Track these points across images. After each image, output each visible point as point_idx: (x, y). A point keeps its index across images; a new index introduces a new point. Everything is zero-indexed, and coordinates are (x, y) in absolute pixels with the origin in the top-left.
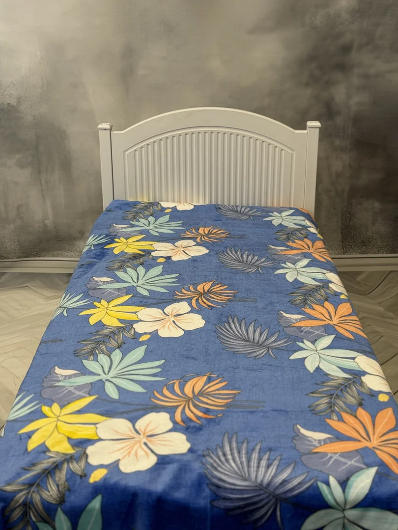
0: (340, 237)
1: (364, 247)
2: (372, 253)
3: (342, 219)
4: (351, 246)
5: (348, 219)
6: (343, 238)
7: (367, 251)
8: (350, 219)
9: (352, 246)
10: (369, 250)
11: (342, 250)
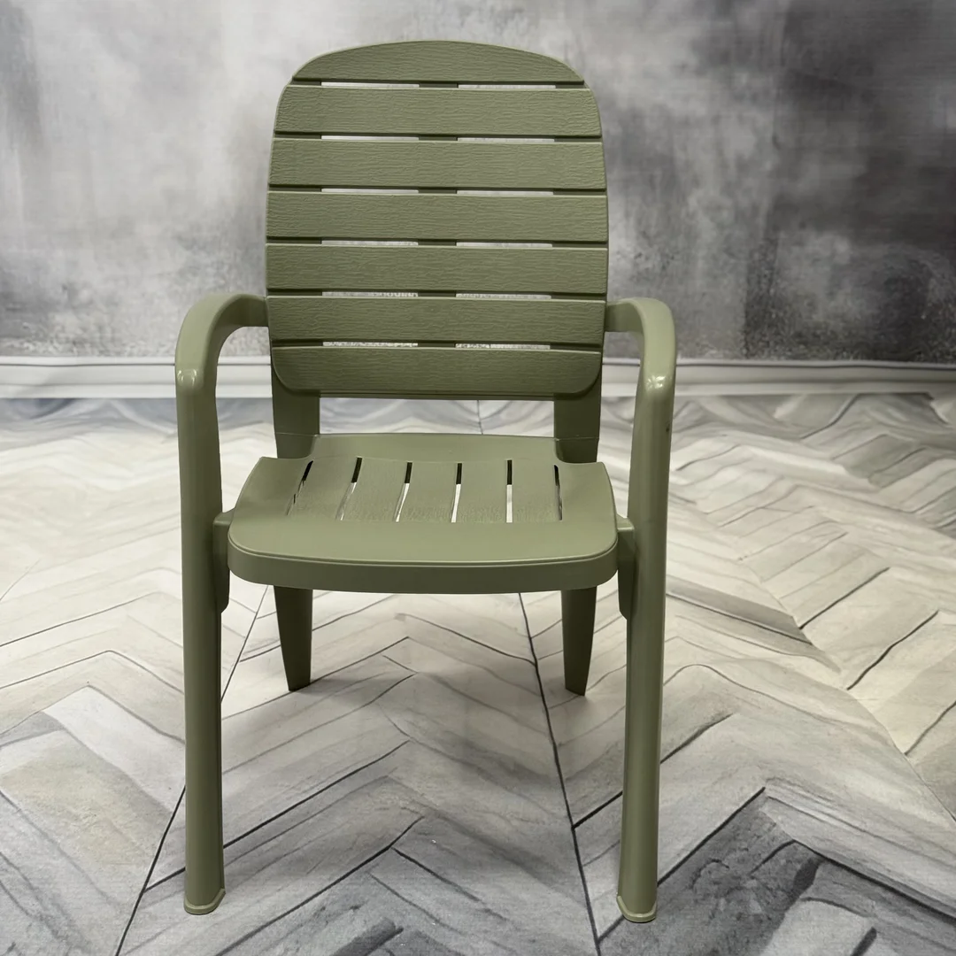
0: (742, 321)
1: (802, 347)
2: (822, 359)
3: (749, 281)
4: (768, 342)
5: (764, 281)
6: (748, 324)
7: (809, 356)
8: (771, 281)
9: (772, 343)
10: (815, 352)
11: (745, 351)
